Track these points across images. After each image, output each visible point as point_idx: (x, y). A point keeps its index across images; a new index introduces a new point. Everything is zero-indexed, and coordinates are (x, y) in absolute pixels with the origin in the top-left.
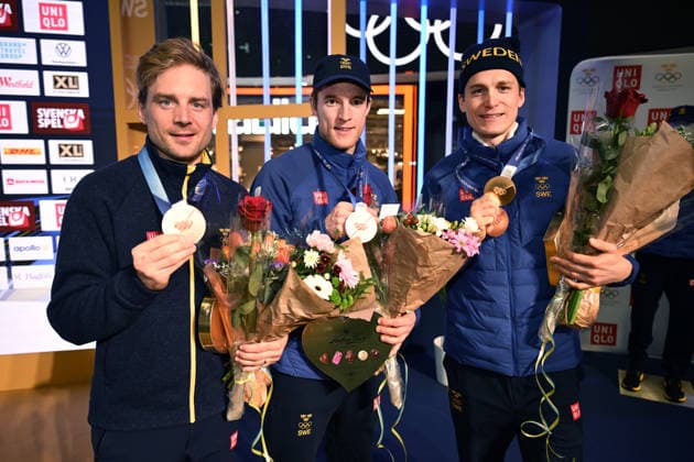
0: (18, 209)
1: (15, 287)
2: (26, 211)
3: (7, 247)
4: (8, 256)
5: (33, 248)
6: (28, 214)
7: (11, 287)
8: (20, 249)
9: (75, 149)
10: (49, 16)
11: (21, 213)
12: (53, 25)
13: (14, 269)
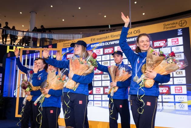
0: (165, 88)
1: (164, 108)
2: (167, 88)
3: (162, 98)
4: (162, 100)
5: (169, 98)
6: (168, 89)
7: (163, 108)
8: (165, 98)
9: (180, 72)
10: (174, 42)
11: (166, 89)
12: (175, 43)
13: (164, 103)
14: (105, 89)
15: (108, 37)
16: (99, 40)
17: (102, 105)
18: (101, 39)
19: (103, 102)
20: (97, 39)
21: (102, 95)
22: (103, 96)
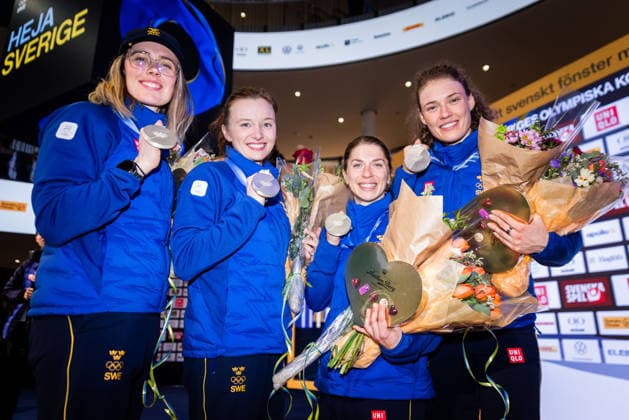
14: (567, 288)
15: (548, 91)
16: (516, 108)
17: (563, 356)
18: (521, 104)
19: (565, 341)
20: (509, 110)
21: (555, 311)
22: (562, 316)
